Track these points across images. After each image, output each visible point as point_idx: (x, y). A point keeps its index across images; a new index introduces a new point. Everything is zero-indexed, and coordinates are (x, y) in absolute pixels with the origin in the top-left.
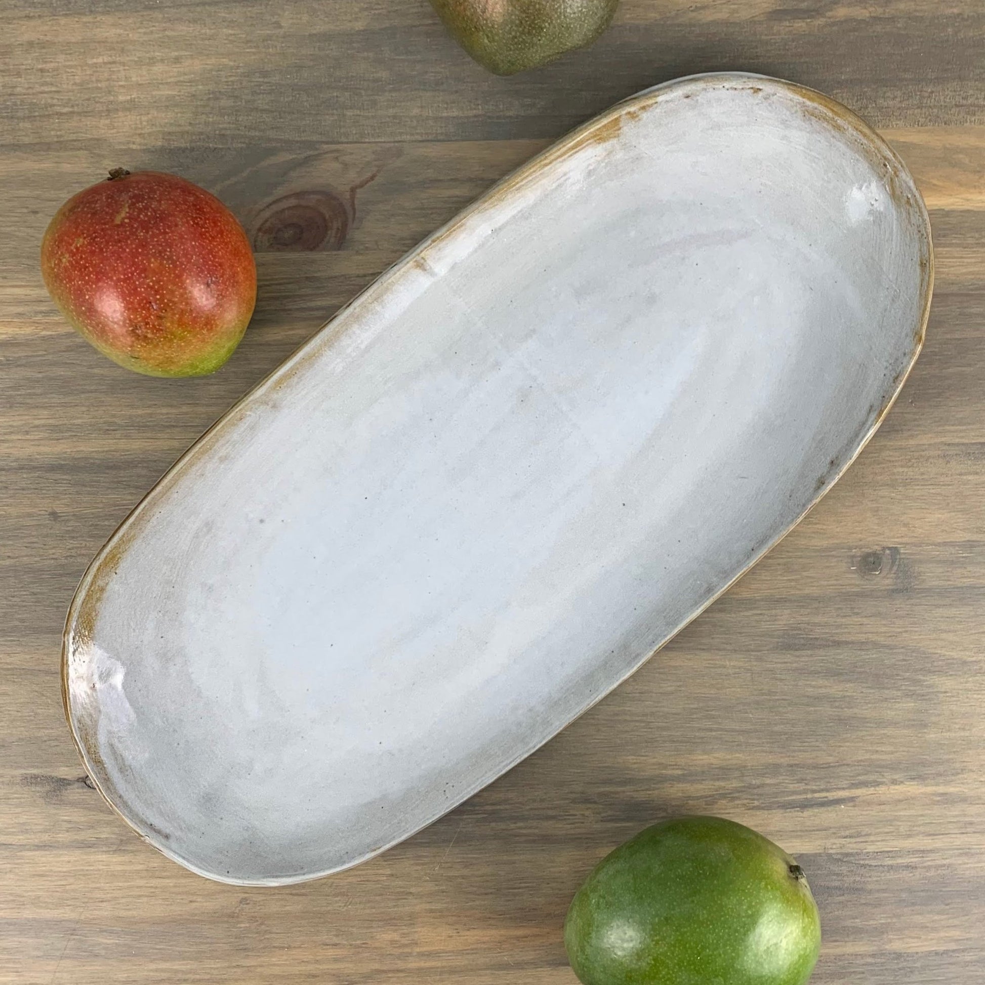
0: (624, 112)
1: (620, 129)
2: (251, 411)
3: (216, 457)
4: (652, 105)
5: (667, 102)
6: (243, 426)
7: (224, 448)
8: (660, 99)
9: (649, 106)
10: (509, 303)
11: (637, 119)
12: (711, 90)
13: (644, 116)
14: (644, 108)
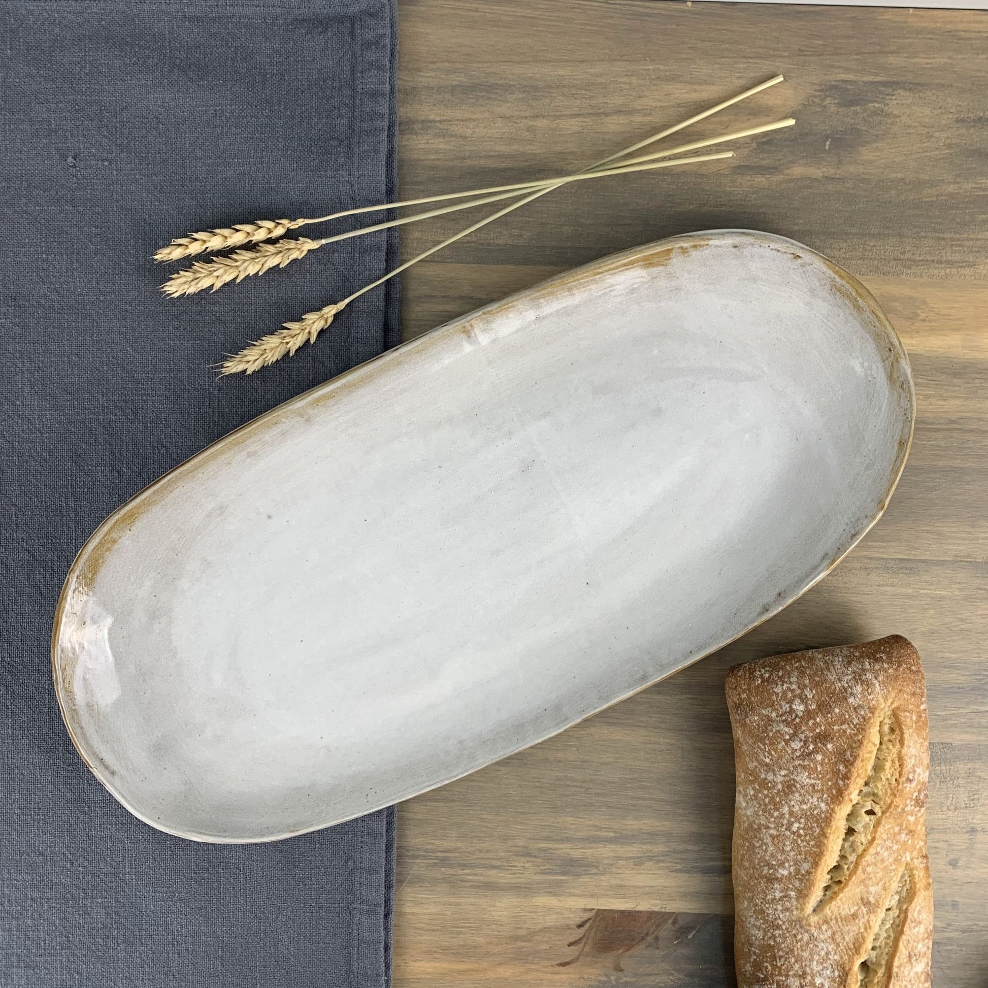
0: (677, 246)
1: (670, 259)
2: (286, 419)
3: (245, 452)
4: (703, 245)
5: (717, 246)
6: (276, 430)
7: (255, 445)
8: (711, 242)
9: (700, 246)
10: (534, 383)
11: (686, 255)
12: (758, 246)
13: (694, 253)
14: (695, 247)
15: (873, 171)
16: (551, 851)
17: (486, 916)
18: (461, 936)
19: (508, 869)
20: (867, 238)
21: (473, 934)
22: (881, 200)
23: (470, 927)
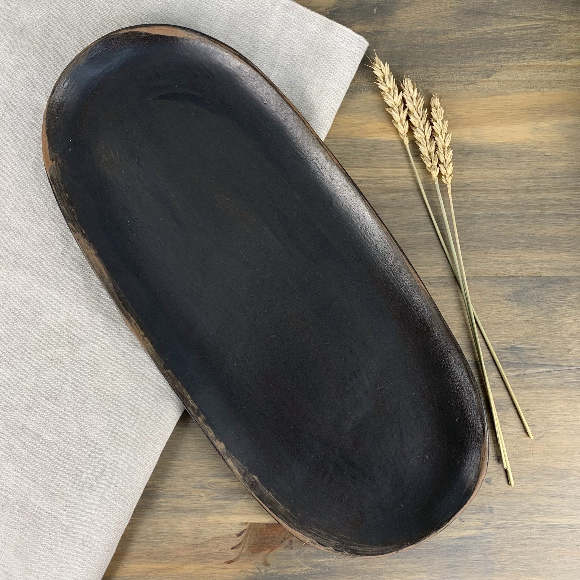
15: (405, 26)
16: (217, 484)
17: (175, 531)
18: (159, 545)
19: (189, 498)
20: (405, 69)
21: (167, 543)
22: (412, 44)
23: (165, 539)
